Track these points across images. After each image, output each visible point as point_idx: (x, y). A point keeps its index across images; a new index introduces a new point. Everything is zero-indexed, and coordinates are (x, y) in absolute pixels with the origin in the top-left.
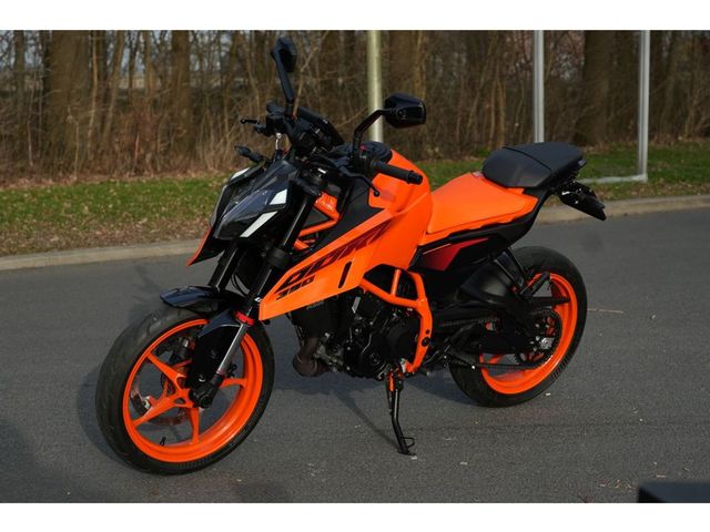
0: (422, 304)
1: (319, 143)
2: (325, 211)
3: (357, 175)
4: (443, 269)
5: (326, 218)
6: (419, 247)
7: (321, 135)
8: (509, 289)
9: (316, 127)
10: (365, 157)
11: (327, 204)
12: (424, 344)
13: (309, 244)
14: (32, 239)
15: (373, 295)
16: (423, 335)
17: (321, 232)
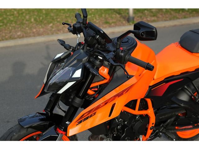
0: (150, 112)
1: (99, 43)
2: (102, 75)
3: (119, 64)
4: (161, 95)
5: (103, 78)
6: (150, 87)
7: (100, 39)
8: (191, 97)
9: (97, 34)
10: (122, 54)
11: (104, 71)
12: (151, 129)
13: (95, 91)
14: (11, 34)
15: (127, 112)
16: (151, 125)
17: (100, 85)
